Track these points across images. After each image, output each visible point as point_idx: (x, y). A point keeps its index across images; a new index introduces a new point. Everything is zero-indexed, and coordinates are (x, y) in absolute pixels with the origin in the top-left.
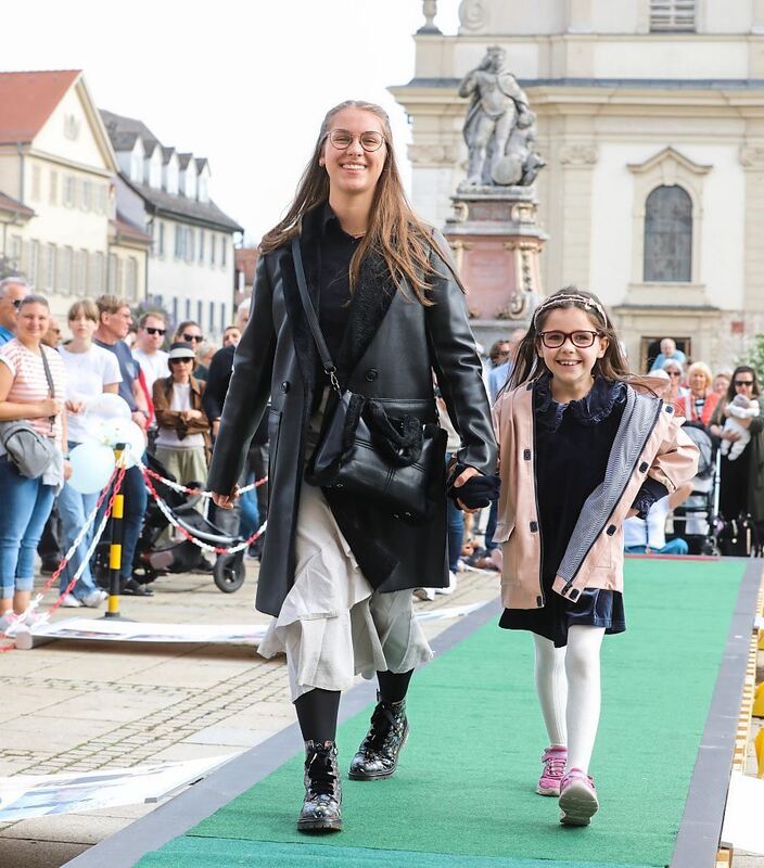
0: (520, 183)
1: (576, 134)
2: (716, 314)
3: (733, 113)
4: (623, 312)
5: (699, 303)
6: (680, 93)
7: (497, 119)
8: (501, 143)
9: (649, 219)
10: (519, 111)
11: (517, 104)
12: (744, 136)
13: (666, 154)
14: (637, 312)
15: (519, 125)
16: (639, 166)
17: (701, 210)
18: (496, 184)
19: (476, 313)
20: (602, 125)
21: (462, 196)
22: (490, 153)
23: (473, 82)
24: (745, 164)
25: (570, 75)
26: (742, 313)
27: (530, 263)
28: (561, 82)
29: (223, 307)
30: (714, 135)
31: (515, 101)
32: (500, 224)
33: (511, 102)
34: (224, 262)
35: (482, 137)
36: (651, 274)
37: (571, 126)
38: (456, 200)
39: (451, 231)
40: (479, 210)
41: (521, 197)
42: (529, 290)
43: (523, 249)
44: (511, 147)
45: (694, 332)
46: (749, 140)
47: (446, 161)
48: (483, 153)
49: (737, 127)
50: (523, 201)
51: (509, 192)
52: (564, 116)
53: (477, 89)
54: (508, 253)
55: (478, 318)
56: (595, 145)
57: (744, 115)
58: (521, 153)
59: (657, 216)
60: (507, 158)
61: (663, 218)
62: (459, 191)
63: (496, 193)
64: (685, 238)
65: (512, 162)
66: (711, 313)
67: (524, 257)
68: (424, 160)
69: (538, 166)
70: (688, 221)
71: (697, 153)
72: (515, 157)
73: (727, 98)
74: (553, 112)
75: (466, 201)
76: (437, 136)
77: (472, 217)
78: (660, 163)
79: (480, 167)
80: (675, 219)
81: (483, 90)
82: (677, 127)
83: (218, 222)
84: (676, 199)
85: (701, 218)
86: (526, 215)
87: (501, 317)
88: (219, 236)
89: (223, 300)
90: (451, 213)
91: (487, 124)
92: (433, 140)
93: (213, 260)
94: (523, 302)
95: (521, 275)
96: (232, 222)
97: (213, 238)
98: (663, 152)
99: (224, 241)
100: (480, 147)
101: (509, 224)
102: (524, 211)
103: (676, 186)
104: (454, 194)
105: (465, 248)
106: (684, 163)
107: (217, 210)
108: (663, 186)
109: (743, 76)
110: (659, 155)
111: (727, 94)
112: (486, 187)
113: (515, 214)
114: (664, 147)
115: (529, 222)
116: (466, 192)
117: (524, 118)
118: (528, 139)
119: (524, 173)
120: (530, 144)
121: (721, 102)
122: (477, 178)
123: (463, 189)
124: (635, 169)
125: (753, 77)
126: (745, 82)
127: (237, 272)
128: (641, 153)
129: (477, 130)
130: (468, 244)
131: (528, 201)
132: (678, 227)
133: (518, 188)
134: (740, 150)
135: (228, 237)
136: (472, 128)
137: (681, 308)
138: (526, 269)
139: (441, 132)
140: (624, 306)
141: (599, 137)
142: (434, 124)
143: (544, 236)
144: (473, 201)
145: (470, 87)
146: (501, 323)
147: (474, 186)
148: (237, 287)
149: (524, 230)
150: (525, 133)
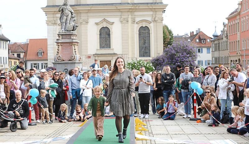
0: (73, 30)
1: (83, 17)
2: (116, 55)
3: (118, 11)
4: (96, 55)
5: (112, 53)
6: (106, 6)
7: (67, 16)
8: (68, 22)
9: (100, 35)
10: (72, 14)
11: (71, 13)
12: (121, 16)
13: (104, 20)
14: (99, 55)
15: (72, 17)
16: (98, 23)
17: (112, 32)
18: (67, 31)
19: (64, 60)
20: (89, 14)
21: (60, 34)
22: (66, 24)
23: (62, 8)
24: (121, 22)
25: (82, 4)
26: (122, 55)
27: (76, 48)
28: (80, 5)
29: (6, 58)
30: (114, 16)
31: (71, 12)
32: (69, 40)
33: (70, 12)
34: (6, 48)
35: (64, 21)
36: (102, 47)
37: (82, 15)
38: (59, 35)
39: (58, 42)
40: (64, 37)
41: (73, 33)
42: (76, 54)
43: (74, 45)
44: (70, 22)
45: (112, 59)
46: (122, 16)
47: (55, 24)
48: (64, 24)
49: (119, 14)
50: (73, 34)
51: (71, 32)
52: (81, 13)
53: (62, 10)
54: (71, 46)
55: (65, 61)
56: (88, 19)
57: (121, 11)
58: (73, 24)
59: (102, 34)
60: (70, 25)
61: (103, 34)
62: (59, 33)
63: (68, 33)
64: (108, 38)
65: (71, 26)
66: (115, 55)
67: (74, 47)
68: (50, 24)
69: (77, 26)
70: (109, 35)
71: (111, 20)
72: (71, 24)
73: (117, 7)
74: (78, 12)
75: (61, 35)
76: (53, 18)
77: (62, 38)
78: (102, 22)
79: (64, 27)
80: (106, 34)
81: (64, 10)
82: (106, 14)
83: (4, 39)
84: (106, 30)
85: (112, 34)
86: (74, 38)
87: (70, 60)
88: (5, 42)
89: (6, 56)
90: (58, 38)
91: (65, 17)
92: (52, 19)
93: (3, 48)
94: (75, 57)
95: (74, 51)
96: (7, 39)
97: (3, 42)
98: (103, 20)
99: (6, 43)
100: (64, 23)
101: (71, 40)
102: (74, 36)
103: (106, 27)
104: (58, 33)
105: (61, 45)
106: (108, 22)
107: (4, 36)
108: (103, 27)
109: (120, 2)
110: (102, 20)
111: (117, 6)
112: (65, 32)
113: (72, 37)
114: (103, 18)
115: (75, 39)
116: (61, 33)
117: (73, 16)
118: (74, 20)
119: (74, 28)
120: (74, 22)
121: (116, 8)
122: (63, 29)
123: (60, 32)
124: (97, 24)
125: (122, 2)
126: (121, 3)
127: (9, 50)
128: (98, 20)
129: (63, 19)
130: (61, 44)
131: (75, 34)
132: (107, 36)
133: (73, 31)
134: (120, 19)
135: (7, 42)
136: (62, 18)
137: (108, 54)
138: (75, 49)
139: (54, 17)
140: (96, 54)
141: (89, 17)
142: (52, 16)
143: (79, 42)
144: (62, 35)
145: (61, 9)
146: (70, 62)
147: (63, 31)
148: (9, 53)
149: (74, 41)
150: (73, 19)
